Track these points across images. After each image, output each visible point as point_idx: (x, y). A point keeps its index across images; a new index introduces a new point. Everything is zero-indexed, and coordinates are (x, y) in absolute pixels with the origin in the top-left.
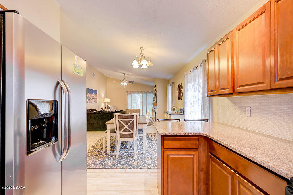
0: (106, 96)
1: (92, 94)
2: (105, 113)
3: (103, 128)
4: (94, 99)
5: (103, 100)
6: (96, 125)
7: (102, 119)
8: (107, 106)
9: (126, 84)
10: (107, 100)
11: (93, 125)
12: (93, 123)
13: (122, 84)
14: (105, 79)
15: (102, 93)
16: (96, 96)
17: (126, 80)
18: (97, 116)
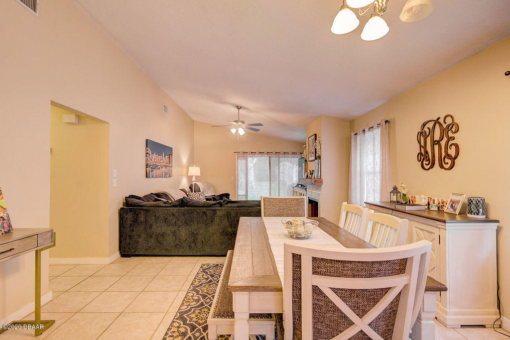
0: (192, 162)
1: (160, 154)
2: (196, 206)
3: (190, 246)
4: (166, 167)
5: (185, 172)
6: (169, 240)
7: (186, 223)
8: (193, 183)
9: (241, 132)
10: (195, 171)
11: (160, 239)
12: (163, 235)
13: (233, 131)
14: (189, 124)
15: (182, 155)
16: (170, 161)
17: (243, 122)
18: (173, 215)
